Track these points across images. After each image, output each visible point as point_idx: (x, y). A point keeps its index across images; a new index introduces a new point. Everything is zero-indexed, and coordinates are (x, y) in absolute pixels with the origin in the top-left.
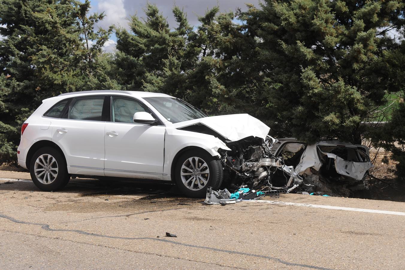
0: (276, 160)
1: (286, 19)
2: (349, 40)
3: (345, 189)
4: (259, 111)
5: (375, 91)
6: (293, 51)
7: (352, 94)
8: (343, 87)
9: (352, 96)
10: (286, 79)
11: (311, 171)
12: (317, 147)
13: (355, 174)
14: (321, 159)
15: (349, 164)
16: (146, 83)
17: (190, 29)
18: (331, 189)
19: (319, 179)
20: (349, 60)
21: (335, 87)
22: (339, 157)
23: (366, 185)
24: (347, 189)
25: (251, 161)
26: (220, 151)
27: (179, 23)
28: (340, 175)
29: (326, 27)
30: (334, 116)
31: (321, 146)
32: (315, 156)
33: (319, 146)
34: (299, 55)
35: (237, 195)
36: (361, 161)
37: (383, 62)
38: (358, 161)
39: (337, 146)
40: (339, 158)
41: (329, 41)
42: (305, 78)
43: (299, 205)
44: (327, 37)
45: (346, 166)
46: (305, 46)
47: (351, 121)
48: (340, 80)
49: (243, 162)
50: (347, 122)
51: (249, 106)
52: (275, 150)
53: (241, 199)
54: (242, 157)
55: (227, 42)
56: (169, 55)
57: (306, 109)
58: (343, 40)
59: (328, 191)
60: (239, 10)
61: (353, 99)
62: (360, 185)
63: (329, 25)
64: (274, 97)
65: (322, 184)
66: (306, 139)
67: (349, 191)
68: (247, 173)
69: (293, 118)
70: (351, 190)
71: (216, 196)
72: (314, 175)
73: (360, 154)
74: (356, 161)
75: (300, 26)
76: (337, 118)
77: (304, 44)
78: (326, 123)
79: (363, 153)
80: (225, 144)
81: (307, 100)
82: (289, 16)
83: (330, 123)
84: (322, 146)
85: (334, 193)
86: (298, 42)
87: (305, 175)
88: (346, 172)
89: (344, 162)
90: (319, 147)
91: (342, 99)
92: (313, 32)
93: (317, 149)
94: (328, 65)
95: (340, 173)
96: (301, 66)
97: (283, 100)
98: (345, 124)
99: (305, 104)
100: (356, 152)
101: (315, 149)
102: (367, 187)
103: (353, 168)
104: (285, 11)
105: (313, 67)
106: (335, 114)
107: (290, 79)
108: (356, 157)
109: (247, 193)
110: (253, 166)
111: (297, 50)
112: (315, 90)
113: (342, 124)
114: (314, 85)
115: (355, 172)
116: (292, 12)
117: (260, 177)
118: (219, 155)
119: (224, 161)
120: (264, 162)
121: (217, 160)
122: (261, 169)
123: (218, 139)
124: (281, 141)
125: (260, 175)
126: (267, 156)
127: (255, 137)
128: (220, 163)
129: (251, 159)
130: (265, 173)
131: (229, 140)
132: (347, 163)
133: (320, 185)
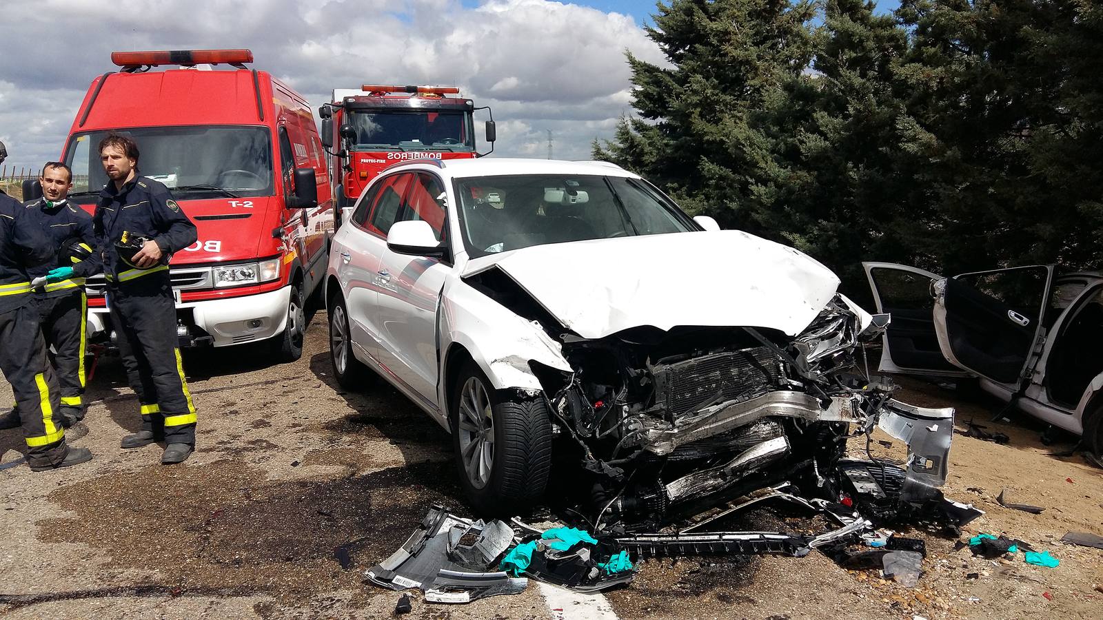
0: (824, 400)
35: (523, 557)
53: (537, 573)
54: (622, 395)
71: (446, 547)
80: (558, 346)
109: (561, 554)
117: (743, 460)
118: (532, 384)
119: (557, 403)
120: (772, 405)
121: (519, 401)
122: (765, 429)
123: (535, 329)
124: (1089, 280)
125: (740, 451)
126: (795, 383)
127: (666, 329)
128: (534, 409)
129: (651, 409)
130: (779, 444)
131: (572, 332)
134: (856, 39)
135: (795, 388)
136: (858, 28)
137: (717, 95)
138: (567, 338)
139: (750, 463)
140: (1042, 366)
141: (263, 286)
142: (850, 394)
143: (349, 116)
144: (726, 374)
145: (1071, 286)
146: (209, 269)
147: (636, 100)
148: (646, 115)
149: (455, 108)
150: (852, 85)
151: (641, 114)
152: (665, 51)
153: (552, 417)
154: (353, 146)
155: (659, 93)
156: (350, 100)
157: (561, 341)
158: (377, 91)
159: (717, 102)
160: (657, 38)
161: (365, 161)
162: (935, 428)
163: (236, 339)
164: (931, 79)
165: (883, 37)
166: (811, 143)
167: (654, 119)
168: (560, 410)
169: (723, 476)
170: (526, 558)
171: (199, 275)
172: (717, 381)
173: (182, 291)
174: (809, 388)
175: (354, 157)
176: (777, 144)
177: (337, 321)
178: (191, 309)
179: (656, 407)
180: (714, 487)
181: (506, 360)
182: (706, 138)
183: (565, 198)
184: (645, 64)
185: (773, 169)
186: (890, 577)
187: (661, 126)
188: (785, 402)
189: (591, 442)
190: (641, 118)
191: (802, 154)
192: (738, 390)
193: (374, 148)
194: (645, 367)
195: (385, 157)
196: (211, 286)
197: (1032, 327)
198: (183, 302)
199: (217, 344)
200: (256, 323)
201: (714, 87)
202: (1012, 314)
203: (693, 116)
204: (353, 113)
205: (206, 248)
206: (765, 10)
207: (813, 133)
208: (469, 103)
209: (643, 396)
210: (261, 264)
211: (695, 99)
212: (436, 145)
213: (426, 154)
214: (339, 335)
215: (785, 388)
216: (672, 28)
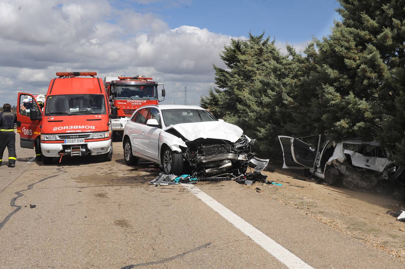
3: (374, 178)
7: (359, 105)
8: (353, 99)
11: (337, 162)
12: (343, 144)
15: (371, 159)
19: (346, 169)
30: (344, 122)
33: (345, 143)
38: (384, 157)
39: (362, 144)
40: (358, 154)
41: (348, 63)
42: (326, 93)
45: (368, 161)
48: (351, 94)
53: (180, 182)
54: (197, 152)
55: (304, 67)
61: (360, 108)
62: (381, 176)
63: (352, 51)
67: (377, 179)
70: (378, 179)
71: (163, 179)
72: (342, 165)
88: (366, 165)
89: (364, 157)
93: (343, 147)
95: (357, 165)
96: (323, 84)
98: (354, 128)
102: (386, 178)
103: (376, 162)
106: (346, 121)
109: (185, 179)
112: (332, 101)
114: (331, 98)
115: (378, 166)
117: (222, 167)
118: (179, 150)
119: (184, 154)
120: (228, 156)
121: (177, 153)
122: (227, 161)
123: (180, 139)
125: (222, 165)
126: (233, 152)
127: (205, 139)
128: (180, 155)
130: (230, 164)
131: (187, 140)
132: (368, 158)
133: (347, 173)
134: (278, 69)
135: (233, 153)
136: (279, 66)
137: (243, 82)
138: (186, 141)
139: (223, 168)
140: (319, 163)
141: (105, 139)
142: (244, 154)
143: (114, 88)
144: (218, 149)
146: (92, 133)
147: (217, 81)
148: (220, 87)
149: (151, 85)
151: (218, 87)
152: (227, 64)
153: (183, 157)
154: (115, 98)
155: (225, 79)
156: (114, 82)
157: (185, 142)
158: (124, 79)
159: (243, 84)
160: (225, 59)
161: (119, 103)
162: (264, 163)
163: (97, 153)
164: (293, 83)
165: (287, 68)
166: (266, 100)
167: (223, 88)
168: (185, 156)
169: (218, 169)
170: (178, 180)
171: (89, 135)
172: (216, 150)
173: (85, 139)
174: (235, 153)
175: (115, 102)
176: (258, 100)
177: (127, 147)
178: (87, 144)
179: (203, 154)
180: (216, 172)
181: (174, 145)
182: (239, 96)
183: (187, 114)
184: (220, 69)
185: (255, 108)
186: (246, 184)
187: (225, 91)
188: (231, 156)
189: (191, 161)
190: (218, 88)
191: (263, 103)
192: (221, 152)
193: (122, 99)
194: (201, 146)
195: (126, 102)
196: (92, 138)
197: (316, 151)
198: (85, 142)
199: (92, 154)
200: (102, 149)
201: (242, 79)
202: (310, 148)
203: (234, 89)
204: (115, 86)
205: (91, 128)
206: (259, 53)
207: (266, 97)
208: (156, 83)
209: (201, 153)
210: (105, 132)
211: (236, 83)
212: (144, 98)
213: (141, 101)
214: (127, 151)
215: (231, 153)
216: (229, 56)
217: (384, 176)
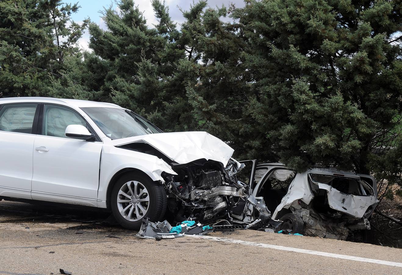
0: (237, 188)
1: (277, 18)
2: (353, 46)
3: (343, 228)
4: (243, 129)
5: (382, 110)
6: (284, 57)
7: (352, 113)
8: (342, 104)
9: (352, 115)
10: (275, 91)
11: (300, 204)
12: (308, 175)
13: (356, 210)
14: (313, 190)
15: (348, 198)
16: (115, 91)
17: (173, 26)
18: (324, 227)
19: (310, 215)
20: (351, 70)
21: (332, 103)
22: (334, 187)
23: (367, 224)
24: (345, 228)
25: (202, 189)
26: (164, 174)
27: (160, 19)
28: (335, 211)
29: (326, 29)
30: (328, 139)
31: (313, 174)
32: (306, 186)
33: (310, 174)
34: (291, 62)
35: (179, 229)
36: (363, 194)
37: (392, 75)
38: (360, 194)
39: (334, 174)
40: (334, 190)
41: (328, 47)
42: (296, 91)
43: (248, 243)
44: (326, 42)
45: (344, 201)
46: (299, 51)
47: (349, 146)
48: (339, 94)
49: (192, 190)
50: (344, 147)
51: (233, 122)
52: (261, 177)
53: (184, 233)
54: (191, 182)
56: (143, 57)
57: (297, 129)
58: (345, 46)
59: (320, 229)
60: (233, 6)
61: (353, 118)
62: (360, 224)
63: (330, 28)
64: (260, 113)
65: (313, 221)
66: (295, 165)
67: (348, 230)
68: (195, 203)
69: (281, 140)
70: (350, 229)
71: (153, 229)
72: (304, 209)
73: (363, 186)
74: (357, 194)
75: (294, 28)
76: (332, 140)
77: (299, 49)
78: (318, 146)
79: (366, 185)
80: (170, 167)
81: (298, 118)
82: (281, 15)
83: (322, 147)
84: (315, 174)
85: (329, 231)
86: (292, 46)
87: (293, 209)
88: (343, 207)
89: (341, 195)
90: (311, 176)
91: (339, 118)
92: (309, 34)
93: (308, 178)
94: (326, 76)
95: (334, 208)
96: (292, 76)
97: (271, 116)
98: (342, 148)
99: (295, 123)
100: (359, 183)
101: (306, 177)
102: (368, 227)
103: (353, 203)
104: (276, 8)
105: (308, 78)
106: (330, 136)
107: (280, 91)
108: (358, 189)
109: (191, 227)
110: (203, 194)
111: (289, 56)
112: (307, 105)
113: (339, 149)
114: (306, 100)
115: (355, 208)
116: (285, 10)
117: (216, 208)
118: (162, 180)
119: (169, 187)
120: (222, 191)
122: (218, 199)
123: (161, 161)
124: (268, 167)
126: (227, 184)
127: (207, 160)
128: (163, 189)
129: (202, 187)
130: (224, 204)
131: (175, 162)
132: (345, 196)
133: (311, 222)
138: (174, 164)
142: (242, 188)
144: (213, 179)
145: (261, 170)
150: (148, 67)
157: (171, 165)
162: (259, 203)
168: (170, 189)
169: (212, 213)
172: (211, 180)
179: (204, 185)
181: (156, 171)
192: (216, 184)
215: (225, 185)
217: (365, 223)
